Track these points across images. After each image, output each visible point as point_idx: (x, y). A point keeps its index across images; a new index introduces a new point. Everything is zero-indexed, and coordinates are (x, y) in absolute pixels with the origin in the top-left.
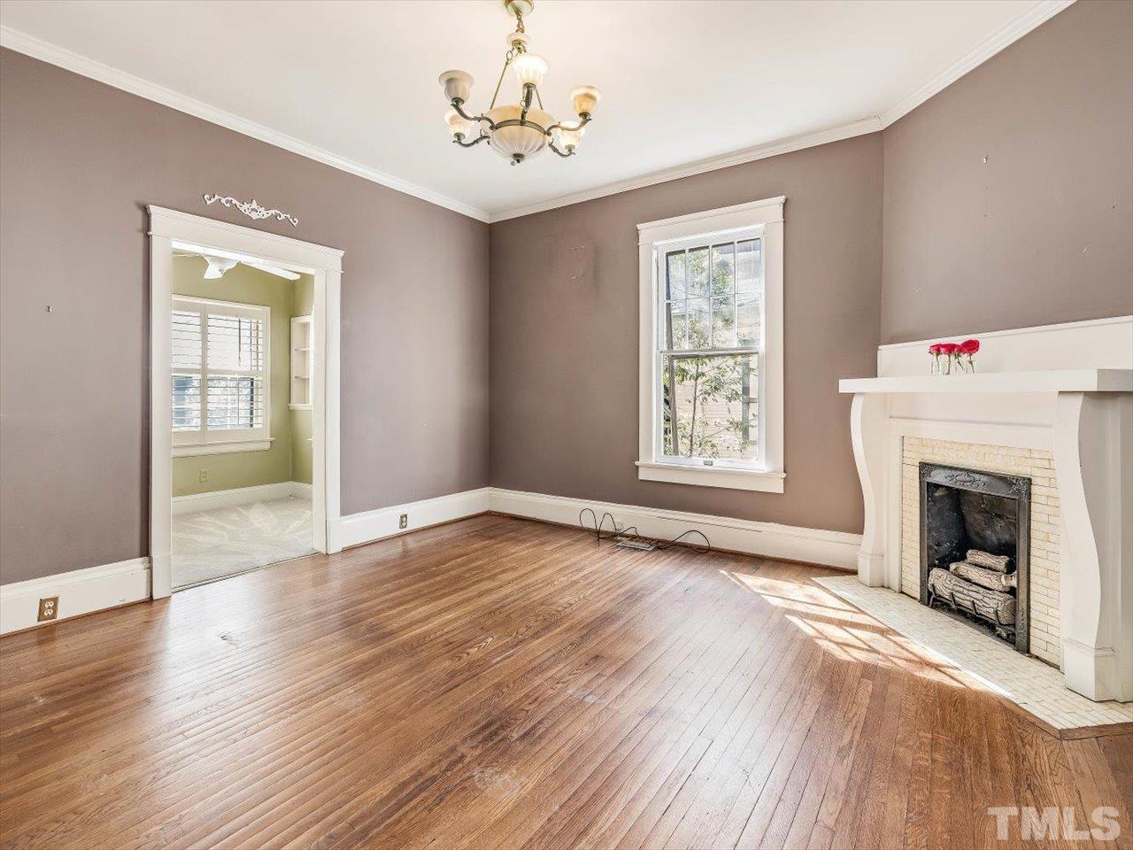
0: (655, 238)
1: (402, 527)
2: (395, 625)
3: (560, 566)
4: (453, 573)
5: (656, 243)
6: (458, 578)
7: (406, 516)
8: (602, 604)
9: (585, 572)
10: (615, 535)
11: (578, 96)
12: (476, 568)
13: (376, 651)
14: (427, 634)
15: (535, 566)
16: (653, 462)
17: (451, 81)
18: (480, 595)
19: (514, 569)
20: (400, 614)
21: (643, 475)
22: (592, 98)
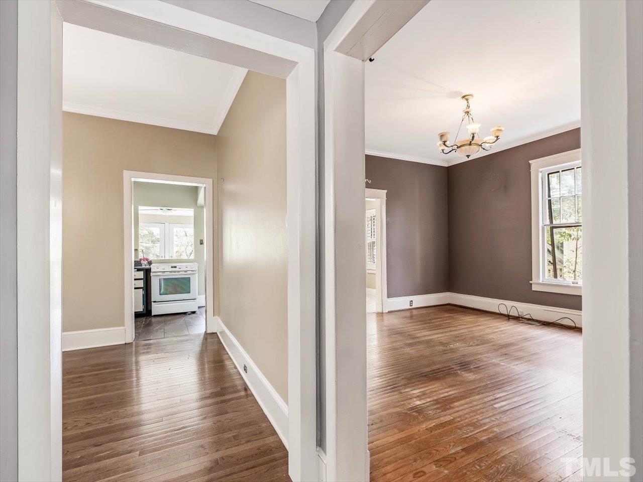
0: (539, 168)
1: (411, 306)
2: (419, 335)
3: (488, 326)
4: (438, 323)
5: (541, 170)
6: (440, 325)
7: (412, 301)
8: (510, 340)
9: (501, 329)
10: (519, 318)
11: (494, 131)
12: (447, 323)
13: (413, 341)
14: (432, 339)
15: (475, 325)
16: (541, 281)
17: (442, 136)
18: (451, 331)
19: (465, 325)
20: (419, 333)
21: (534, 288)
22: (500, 130)
